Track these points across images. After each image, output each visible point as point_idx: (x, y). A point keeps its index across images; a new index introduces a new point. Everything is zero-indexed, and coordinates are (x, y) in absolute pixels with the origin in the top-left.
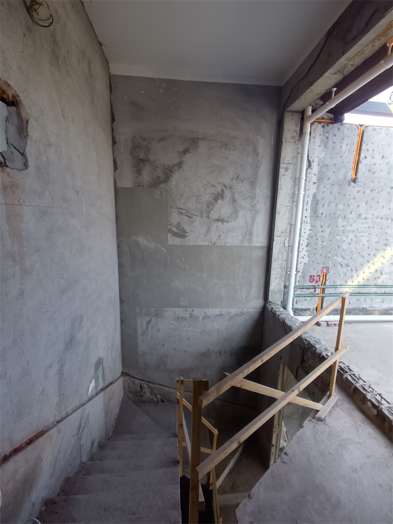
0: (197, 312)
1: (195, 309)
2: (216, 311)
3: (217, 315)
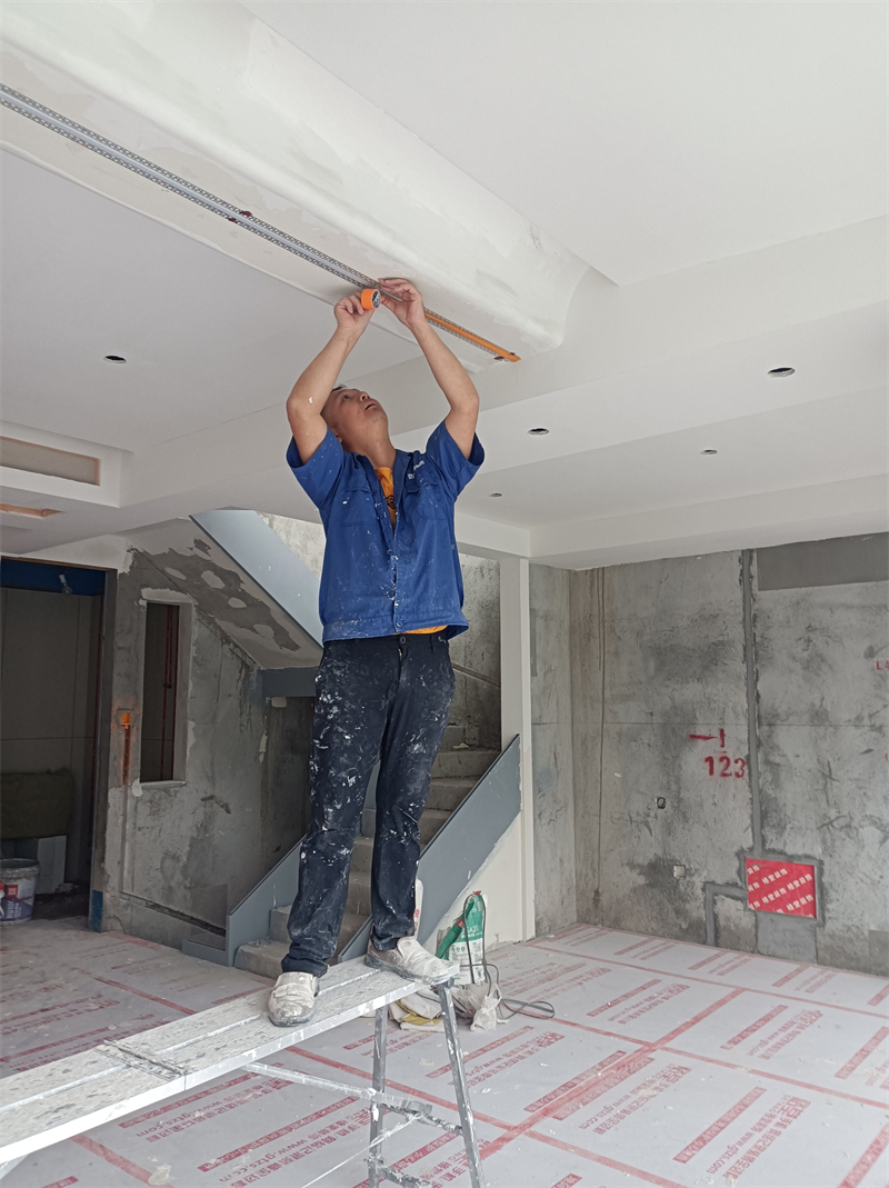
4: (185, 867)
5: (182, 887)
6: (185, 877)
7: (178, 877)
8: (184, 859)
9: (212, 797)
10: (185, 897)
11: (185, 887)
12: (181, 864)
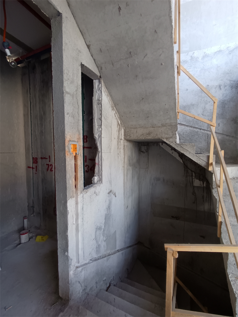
0: (197, 54)
1: (196, 52)
2: (215, 49)
3: (216, 53)
4: (104, 230)
5: (103, 242)
6: (103, 236)
7: (102, 237)
8: (103, 227)
9: (111, 191)
10: (104, 245)
11: (104, 241)
12: (102, 230)
